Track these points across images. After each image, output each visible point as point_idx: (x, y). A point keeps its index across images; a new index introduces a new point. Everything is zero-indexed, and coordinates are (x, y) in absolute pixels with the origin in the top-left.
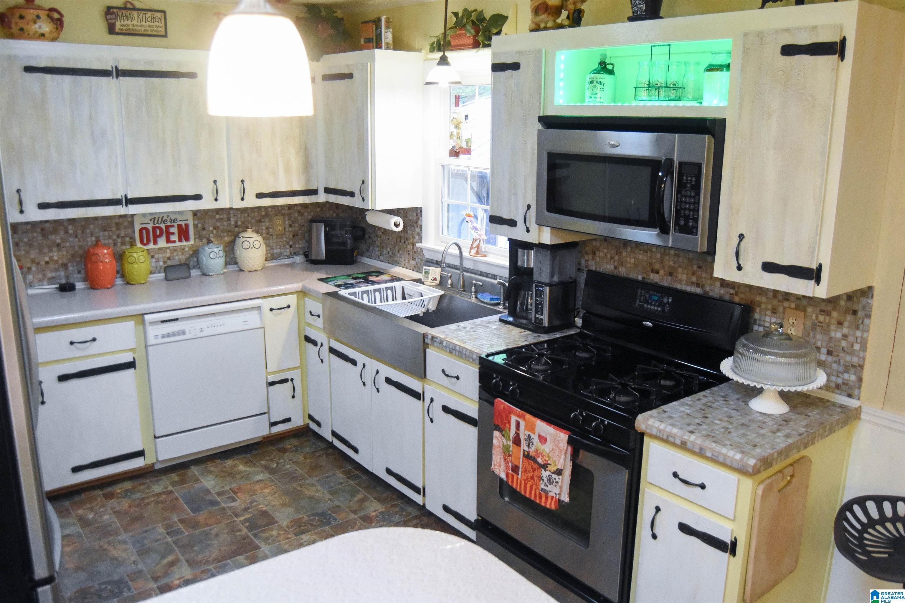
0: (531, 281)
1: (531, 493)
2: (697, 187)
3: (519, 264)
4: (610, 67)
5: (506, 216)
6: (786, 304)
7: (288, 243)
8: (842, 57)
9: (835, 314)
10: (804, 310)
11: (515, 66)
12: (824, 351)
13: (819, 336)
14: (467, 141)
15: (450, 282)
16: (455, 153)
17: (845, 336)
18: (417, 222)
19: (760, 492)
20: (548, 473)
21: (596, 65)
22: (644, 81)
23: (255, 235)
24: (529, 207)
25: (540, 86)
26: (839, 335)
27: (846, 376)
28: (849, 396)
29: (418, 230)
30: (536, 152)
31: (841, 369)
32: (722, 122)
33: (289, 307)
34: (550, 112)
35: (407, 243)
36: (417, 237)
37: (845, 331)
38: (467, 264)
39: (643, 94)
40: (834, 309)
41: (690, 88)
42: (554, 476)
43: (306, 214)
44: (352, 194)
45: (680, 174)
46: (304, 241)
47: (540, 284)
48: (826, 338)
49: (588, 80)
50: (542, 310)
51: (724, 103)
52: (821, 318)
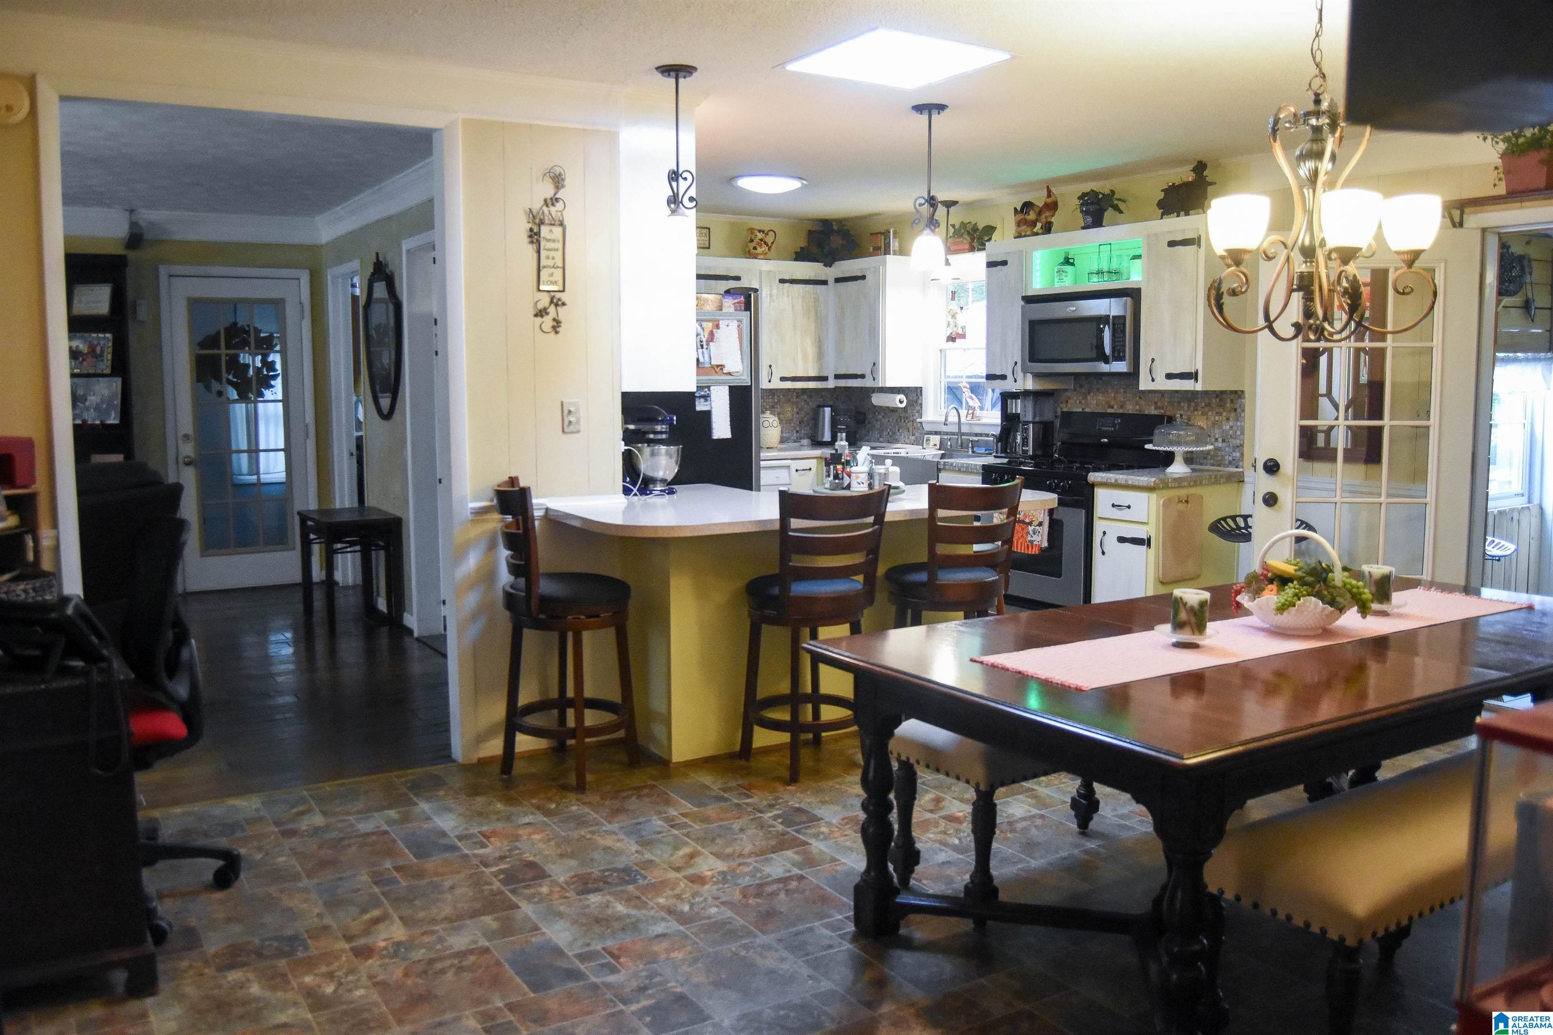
0: (1019, 421)
1: (1021, 549)
2: (1124, 331)
3: (1009, 411)
4: (1071, 261)
5: (998, 372)
6: (1196, 413)
7: (795, 429)
8: (1199, 246)
9: (1224, 414)
10: (1207, 414)
11: (1004, 263)
12: (1220, 440)
13: (1216, 431)
14: (963, 328)
15: (949, 443)
16: (951, 339)
17: (1231, 427)
18: (916, 402)
19: (1161, 502)
20: (1033, 527)
21: (1062, 260)
22: (1095, 268)
23: (771, 416)
24: (1016, 363)
25: (1022, 277)
26: (1228, 427)
27: (1234, 454)
28: (1237, 467)
29: (918, 408)
30: (1020, 323)
31: (1231, 450)
32: (1139, 290)
33: (810, 469)
34: (1030, 293)
35: (907, 421)
36: (917, 415)
37: (1231, 424)
38: (964, 429)
39: (1095, 279)
40: (1224, 410)
41: (1124, 271)
42: (1037, 528)
43: (811, 403)
44: (863, 376)
45: (1114, 324)
46: (808, 428)
47: (1027, 423)
48: (1221, 431)
49: (1056, 270)
50: (1027, 442)
51: (1140, 279)
52: (1217, 418)
